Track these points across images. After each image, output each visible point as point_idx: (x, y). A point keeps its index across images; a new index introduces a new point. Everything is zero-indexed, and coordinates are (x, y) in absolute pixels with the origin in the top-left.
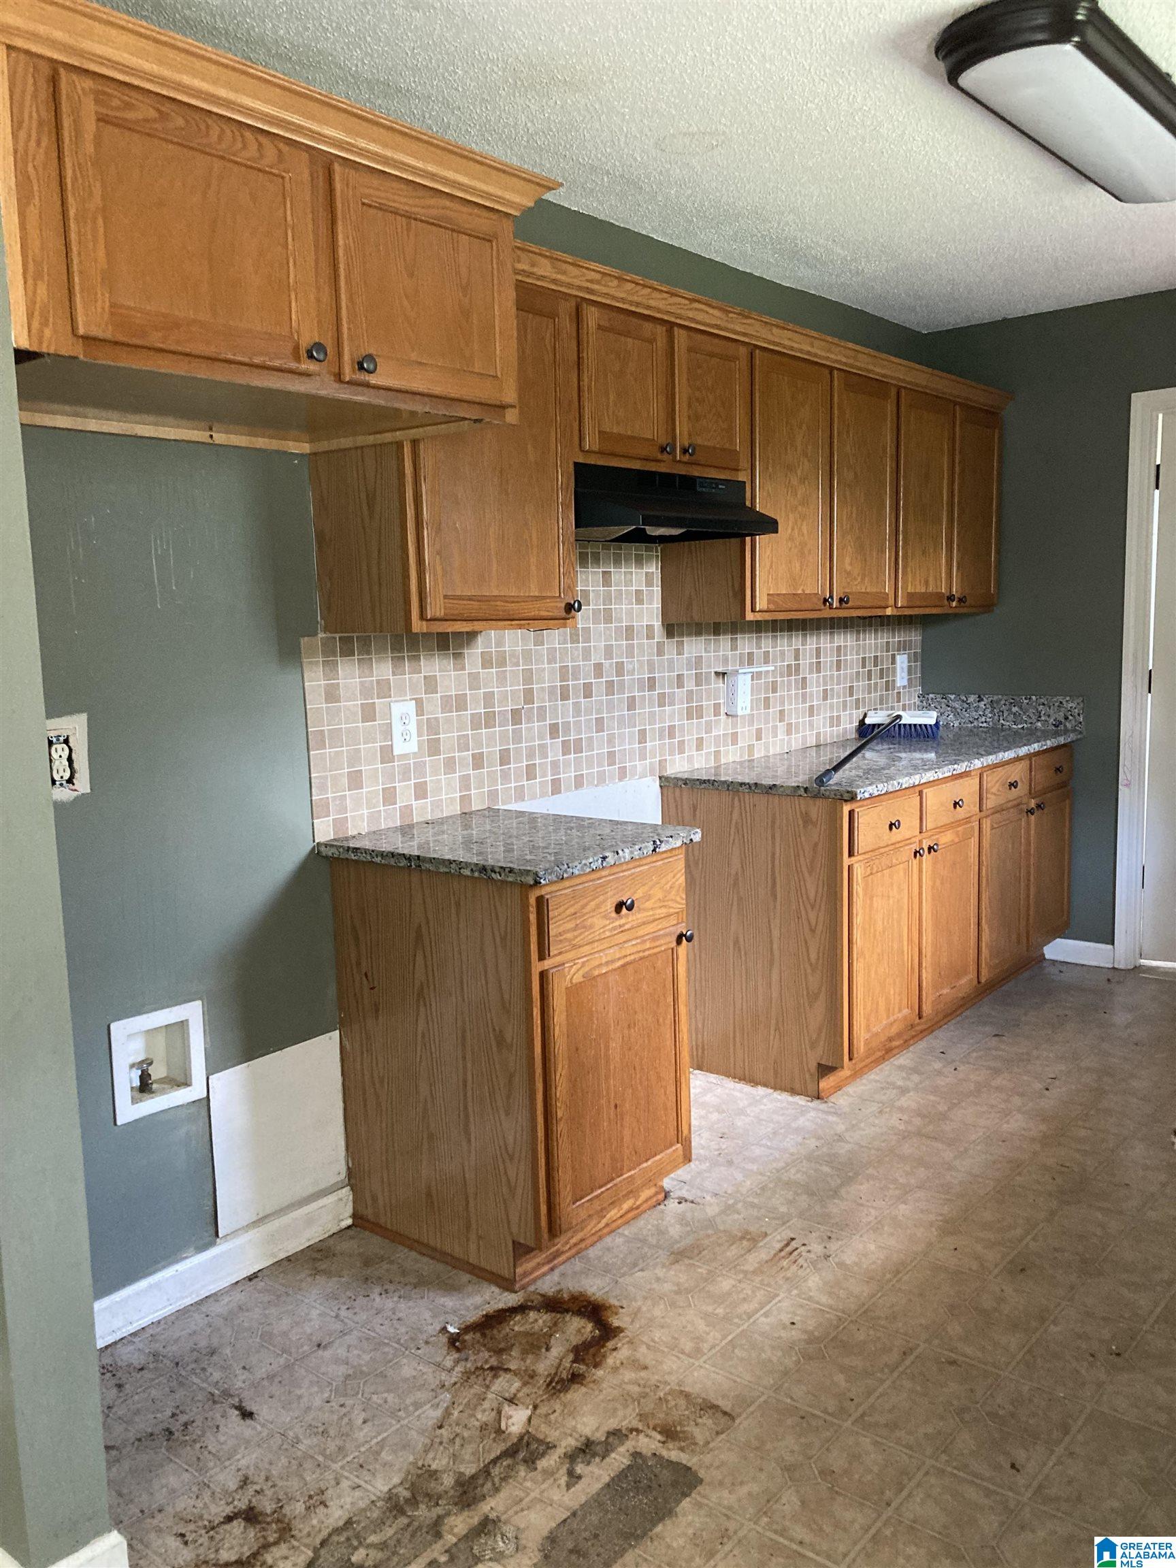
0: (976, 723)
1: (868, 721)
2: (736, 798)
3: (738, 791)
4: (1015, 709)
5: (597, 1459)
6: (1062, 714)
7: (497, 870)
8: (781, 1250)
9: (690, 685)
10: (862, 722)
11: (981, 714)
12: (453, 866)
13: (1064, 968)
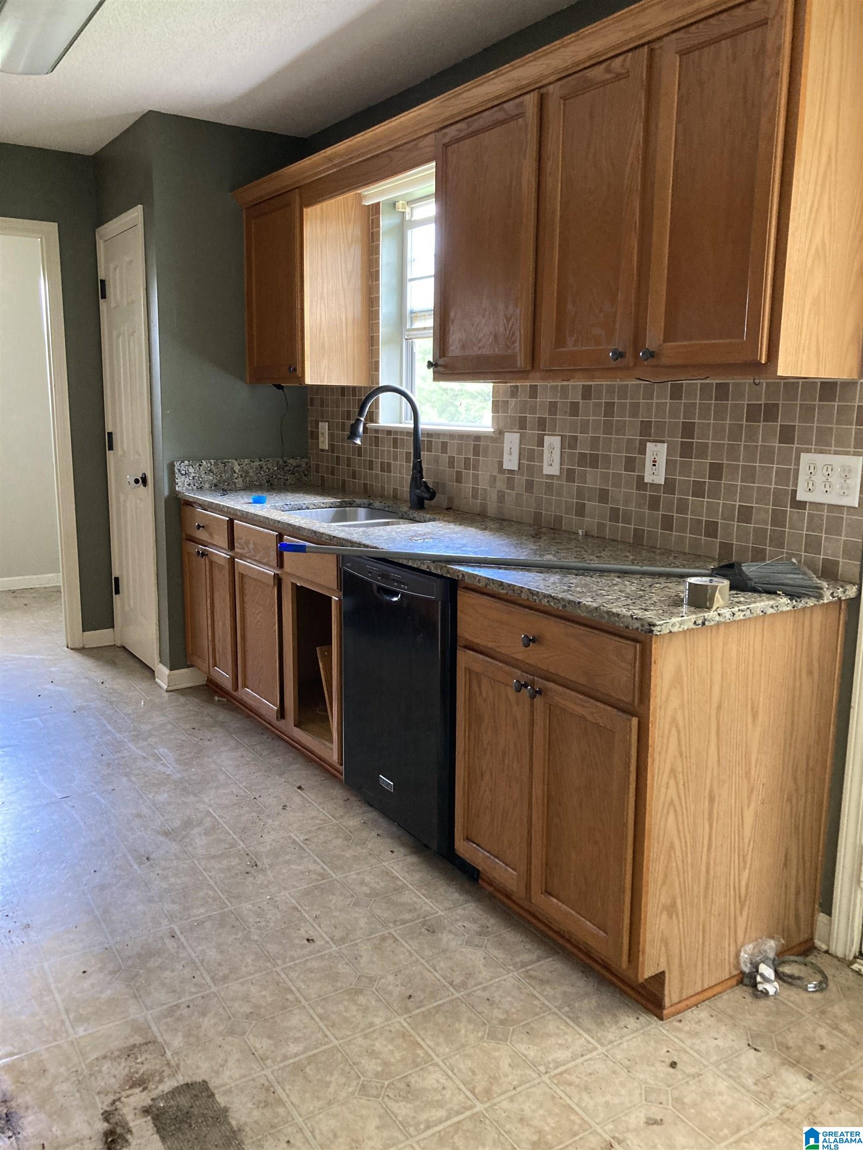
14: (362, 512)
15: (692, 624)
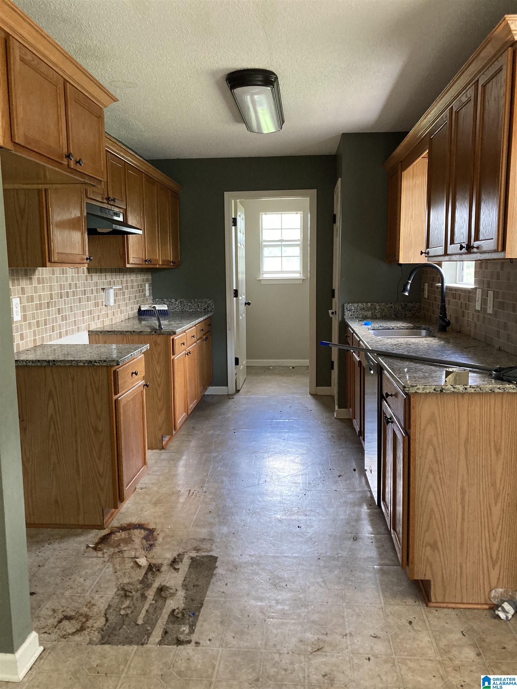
0: (175, 310)
1: (142, 309)
2: (125, 338)
3: (126, 335)
4: (189, 304)
5: (180, 563)
6: (206, 306)
7: (97, 361)
8: (189, 494)
9: (95, 294)
10: (140, 310)
11: (177, 306)
12: (73, 362)
13: (213, 396)
14: (424, 332)
15: (433, 390)
